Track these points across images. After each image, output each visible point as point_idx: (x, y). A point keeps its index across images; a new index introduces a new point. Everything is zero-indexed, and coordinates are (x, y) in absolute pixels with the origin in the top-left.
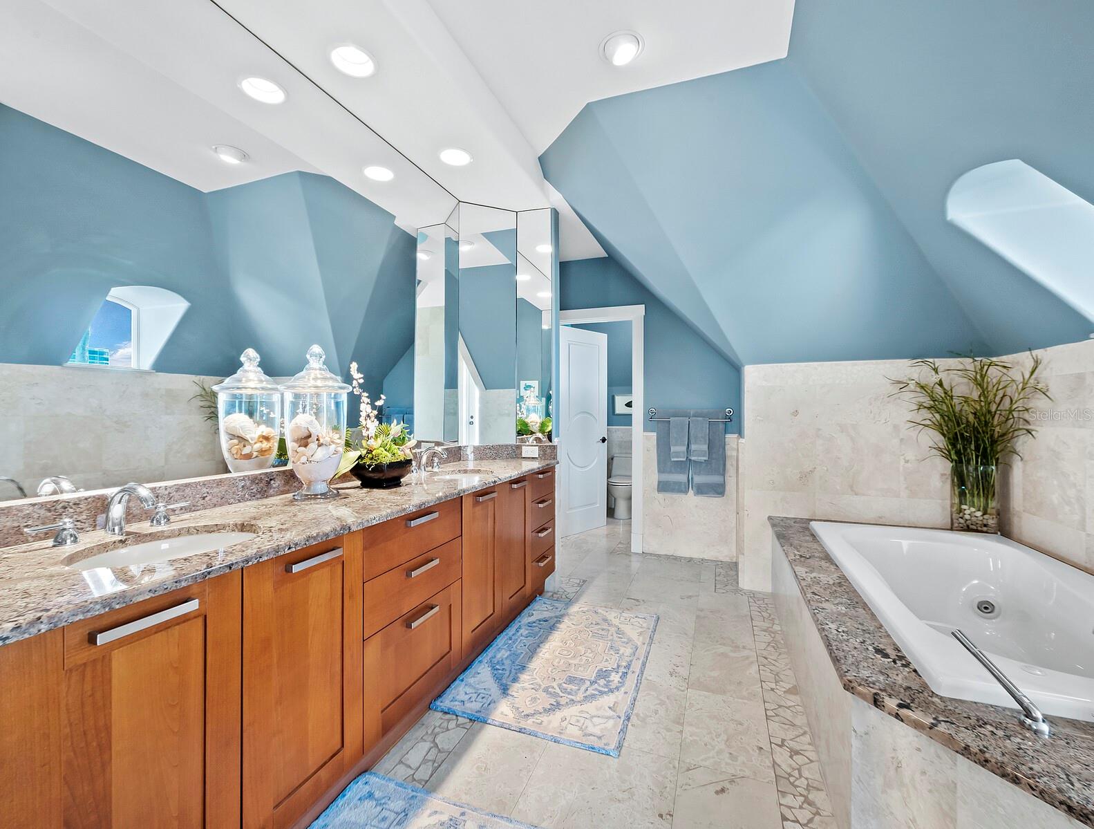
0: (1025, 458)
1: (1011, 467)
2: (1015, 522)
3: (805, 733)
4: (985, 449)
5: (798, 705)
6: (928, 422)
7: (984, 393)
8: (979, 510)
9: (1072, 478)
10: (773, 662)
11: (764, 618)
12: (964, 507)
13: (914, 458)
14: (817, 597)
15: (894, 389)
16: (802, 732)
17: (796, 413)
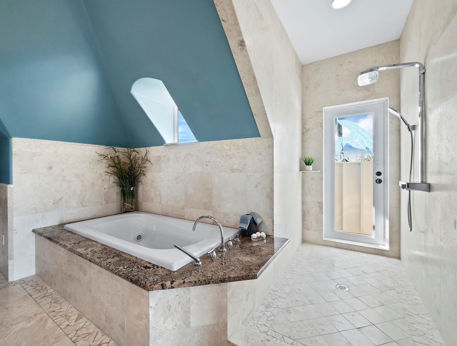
0: (143, 184)
1: (138, 187)
2: (140, 206)
3: (97, 333)
4: (132, 181)
5: (86, 322)
6: (112, 172)
7: (131, 161)
8: (130, 204)
9: (157, 188)
10: (59, 311)
11: (39, 290)
12: (125, 204)
13: (107, 187)
14: (102, 259)
15: (99, 158)
16: (95, 333)
17: (50, 168)
